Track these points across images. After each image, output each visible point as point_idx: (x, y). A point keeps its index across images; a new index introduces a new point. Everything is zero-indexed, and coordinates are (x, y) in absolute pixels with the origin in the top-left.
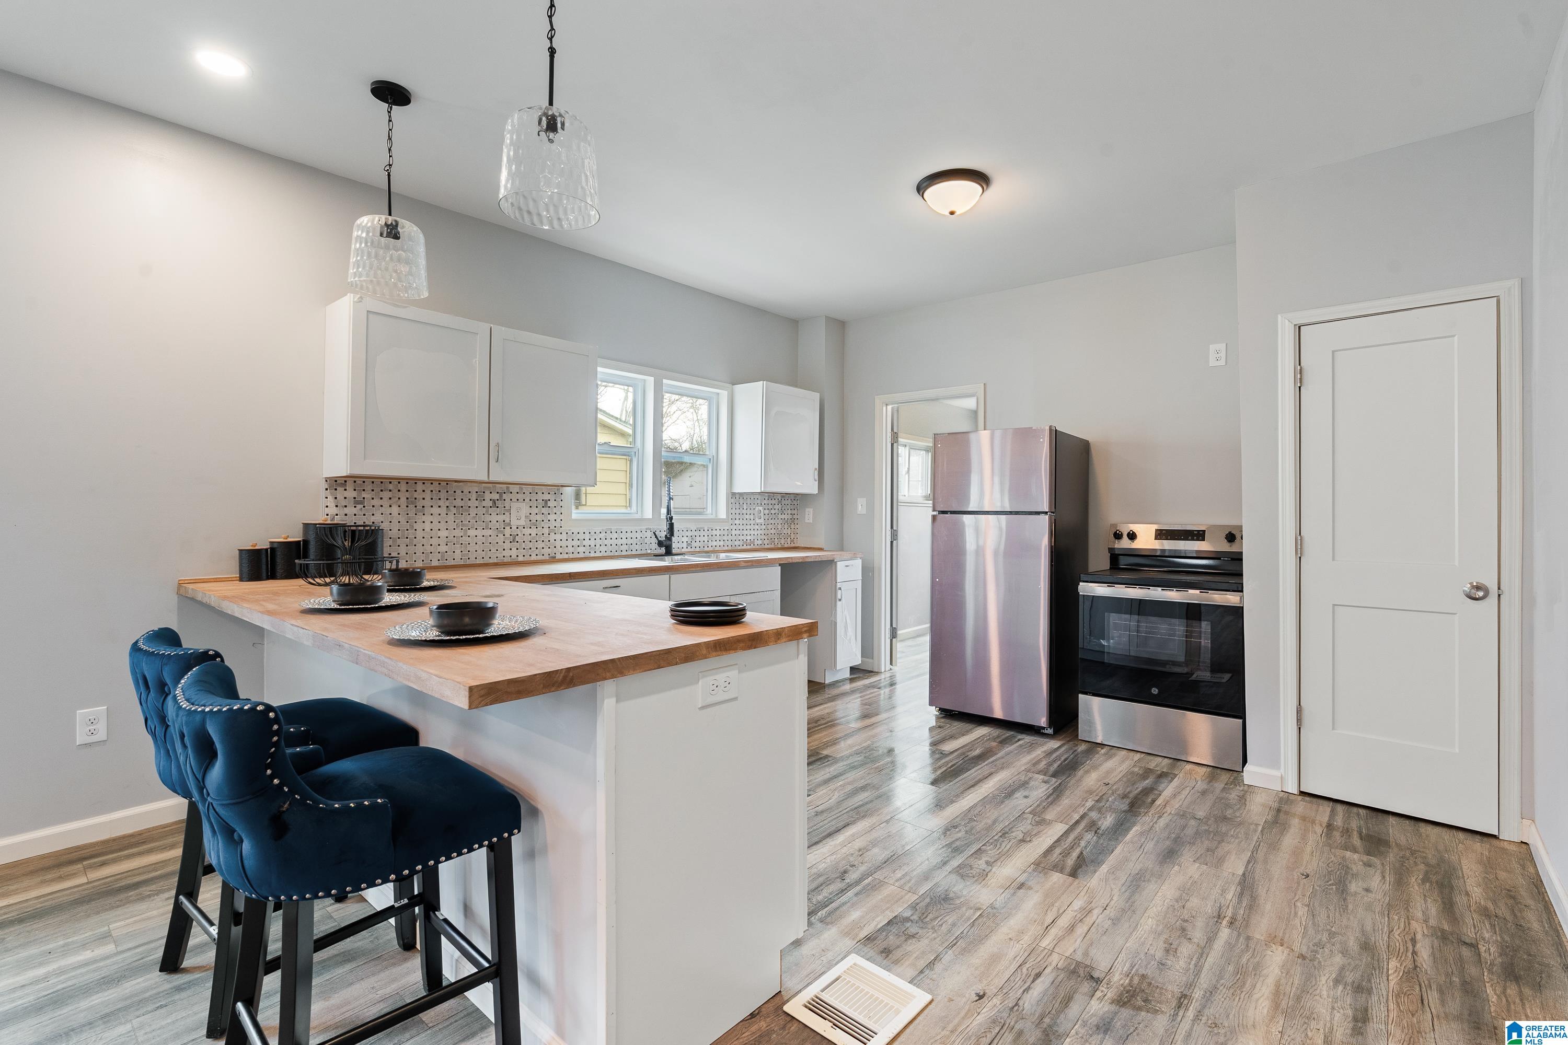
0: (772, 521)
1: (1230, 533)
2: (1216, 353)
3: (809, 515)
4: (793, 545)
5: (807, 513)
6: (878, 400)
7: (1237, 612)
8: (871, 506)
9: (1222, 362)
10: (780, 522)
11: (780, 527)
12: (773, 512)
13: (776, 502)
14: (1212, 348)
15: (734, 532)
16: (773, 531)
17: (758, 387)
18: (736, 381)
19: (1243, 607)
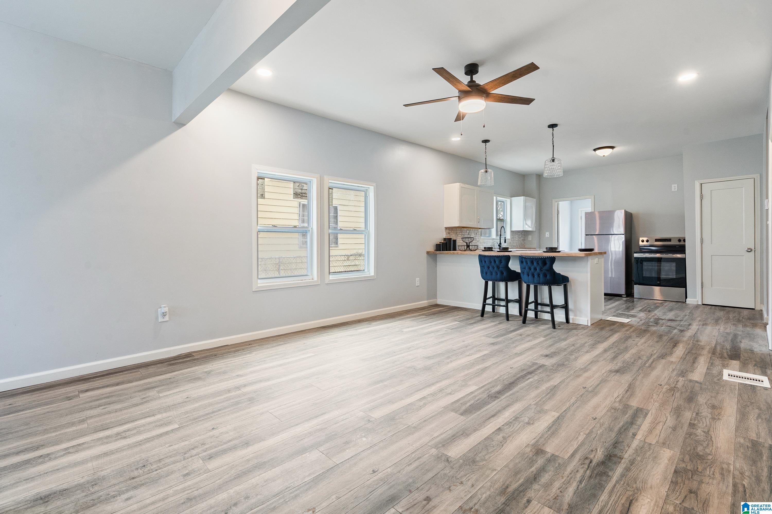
0: (520, 240)
1: (679, 239)
2: (674, 187)
3: (530, 238)
4: (524, 248)
5: (529, 237)
6: (554, 201)
7: (684, 260)
8: (551, 234)
9: (676, 190)
10: (521, 240)
11: (521, 241)
12: (520, 237)
13: (520, 234)
14: (673, 186)
15: (512, 243)
16: (520, 243)
17: (522, 198)
18: (512, 196)
19: (685, 258)
